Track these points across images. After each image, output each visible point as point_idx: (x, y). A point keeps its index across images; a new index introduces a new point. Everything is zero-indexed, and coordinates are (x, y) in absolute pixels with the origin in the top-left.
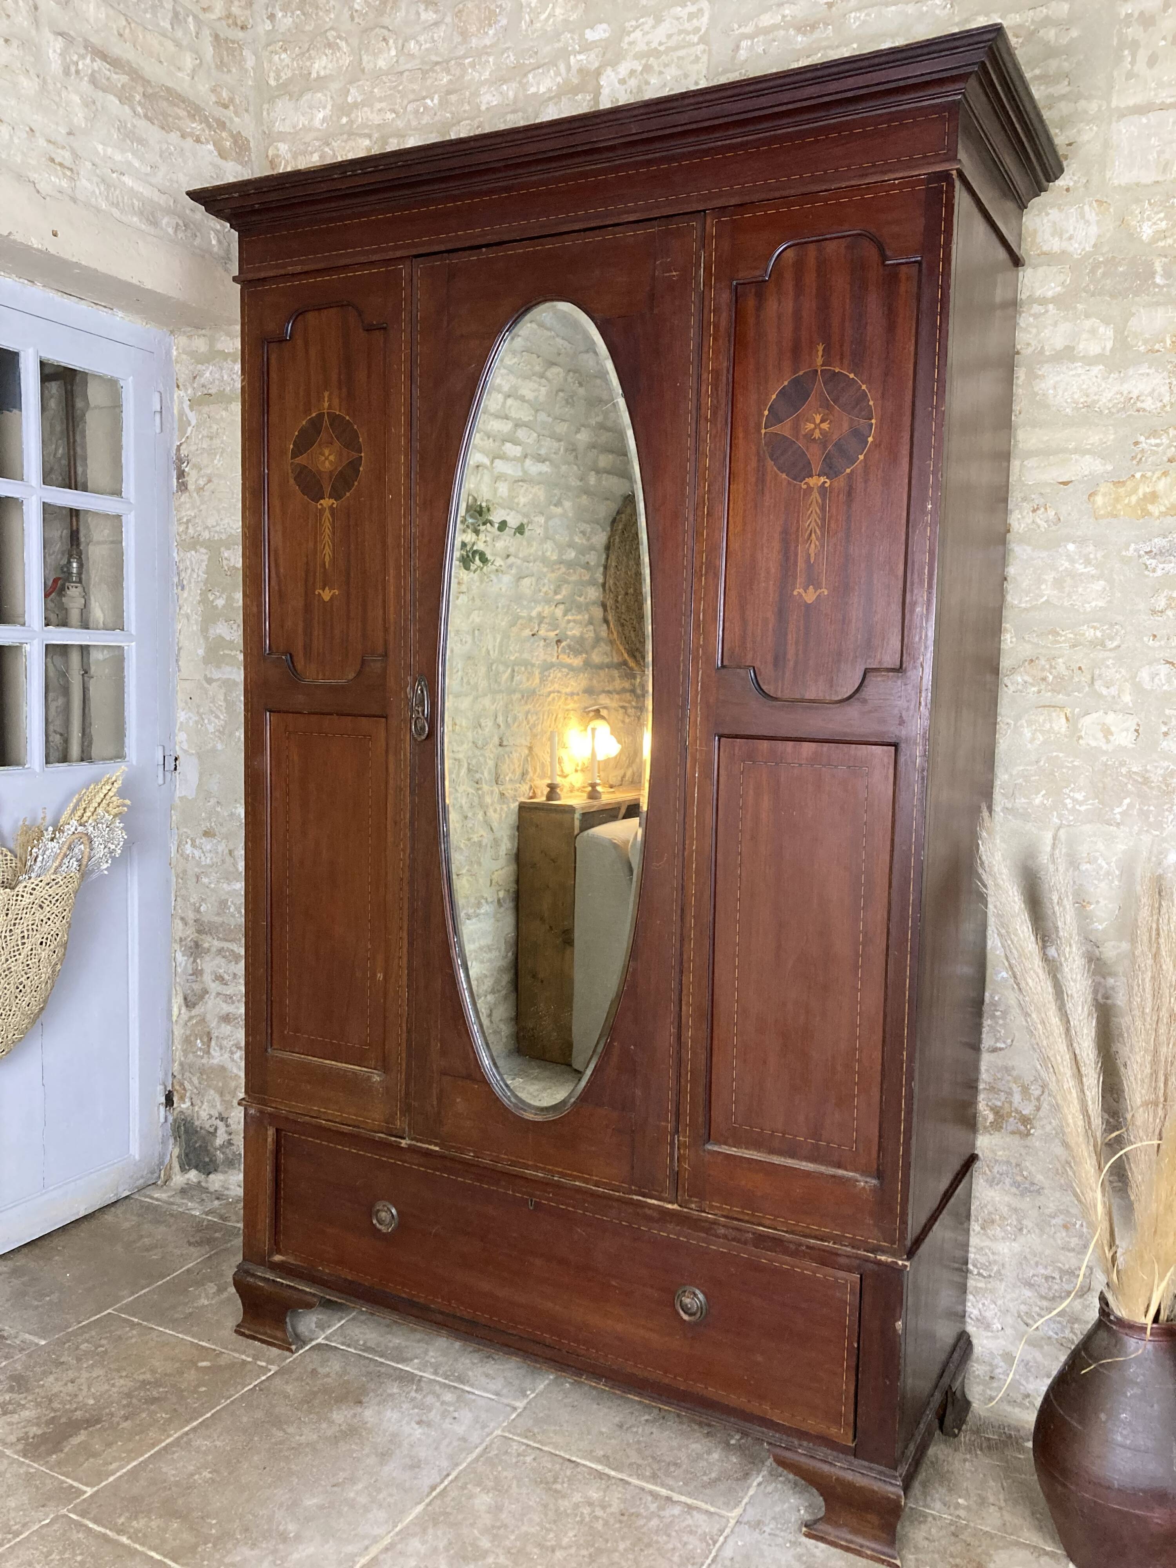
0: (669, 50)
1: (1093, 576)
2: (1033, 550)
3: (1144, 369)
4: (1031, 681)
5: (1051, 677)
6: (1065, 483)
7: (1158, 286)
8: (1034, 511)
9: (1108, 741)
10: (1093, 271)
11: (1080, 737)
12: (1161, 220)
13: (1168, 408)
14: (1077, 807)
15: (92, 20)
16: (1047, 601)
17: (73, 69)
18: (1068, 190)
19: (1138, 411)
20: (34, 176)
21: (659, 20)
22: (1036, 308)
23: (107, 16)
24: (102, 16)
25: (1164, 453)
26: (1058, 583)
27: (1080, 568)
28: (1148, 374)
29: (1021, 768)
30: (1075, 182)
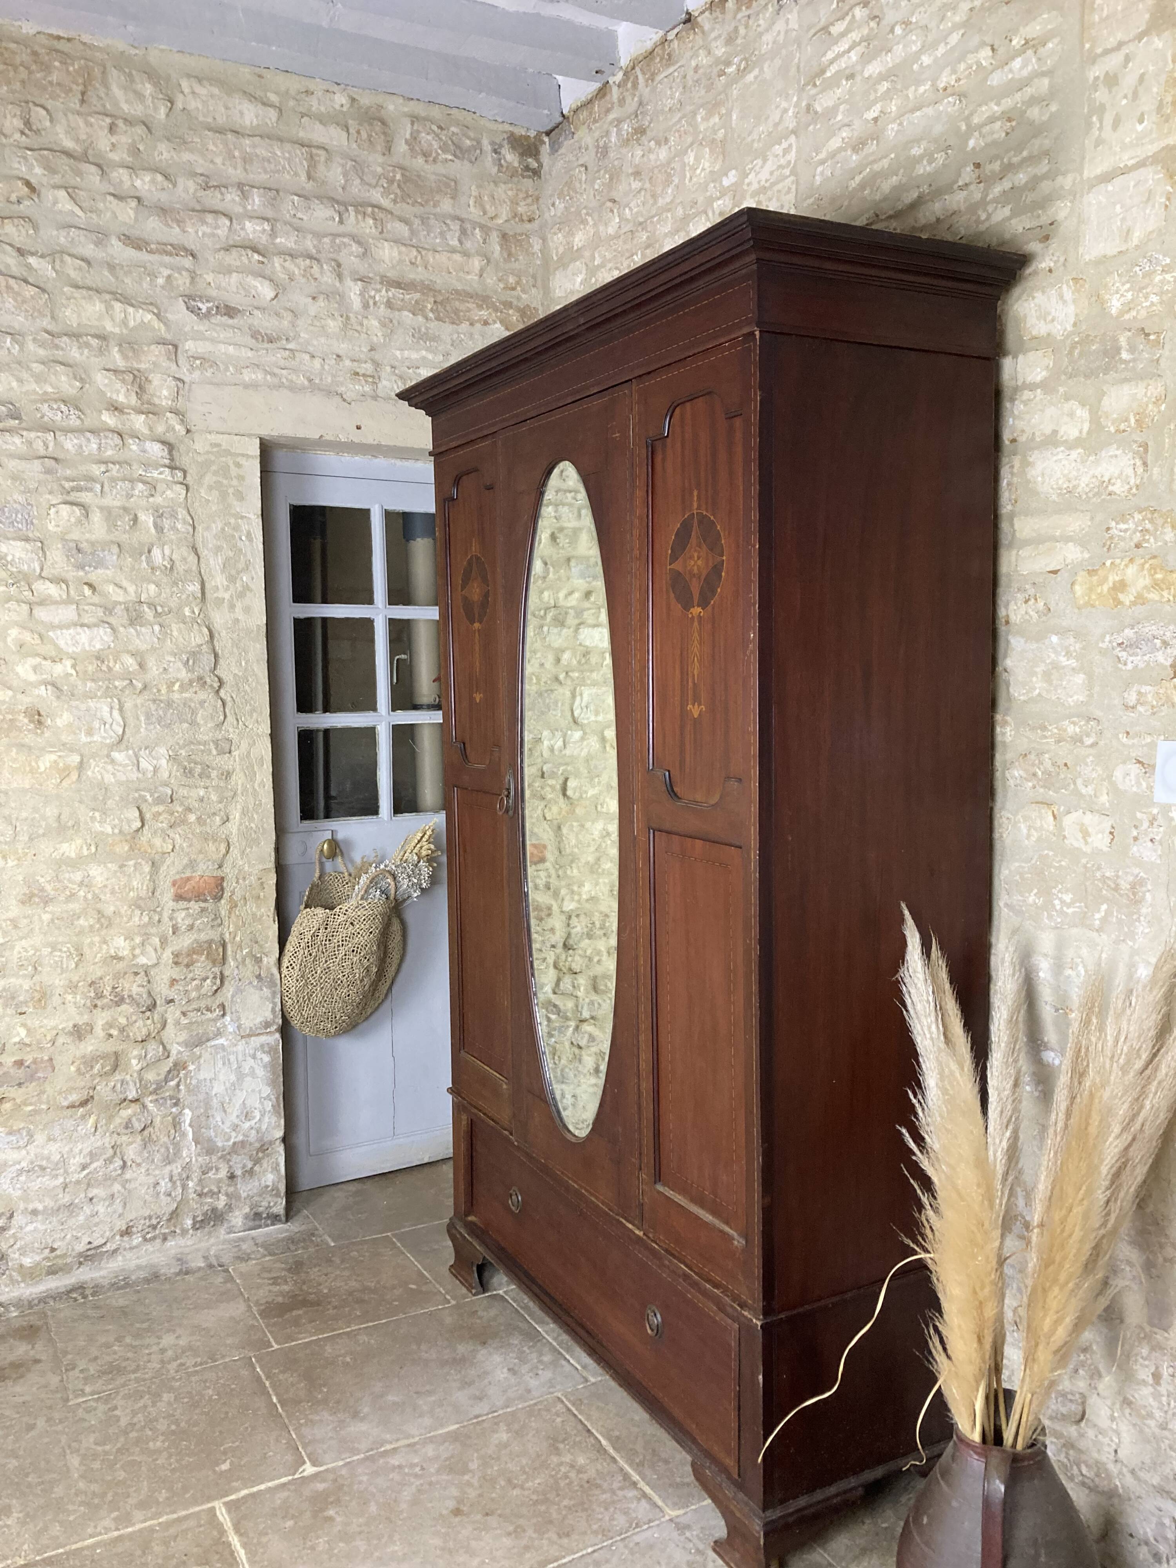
0: (774, 184)
1: (1073, 669)
2: (1026, 642)
3: (1113, 450)
4: (1024, 775)
5: (1040, 773)
6: (1055, 572)
7: (1126, 362)
8: (1026, 602)
9: (1086, 843)
10: (1071, 353)
11: (1065, 837)
12: (1127, 291)
13: (1134, 490)
14: (1065, 909)
15: (387, 260)
16: (1039, 695)
17: (371, 302)
18: (1050, 271)
19: (1110, 494)
20: (342, 389)
21: (765, 160)
22: (1027, 394)
23: (400, 253)
24: (395, 254)
25: (1131, 539)
26: (1047, 676)
27: (1063, 660)
28: (1116, 456)
29: (1017, 864)
30: (1055, 262)
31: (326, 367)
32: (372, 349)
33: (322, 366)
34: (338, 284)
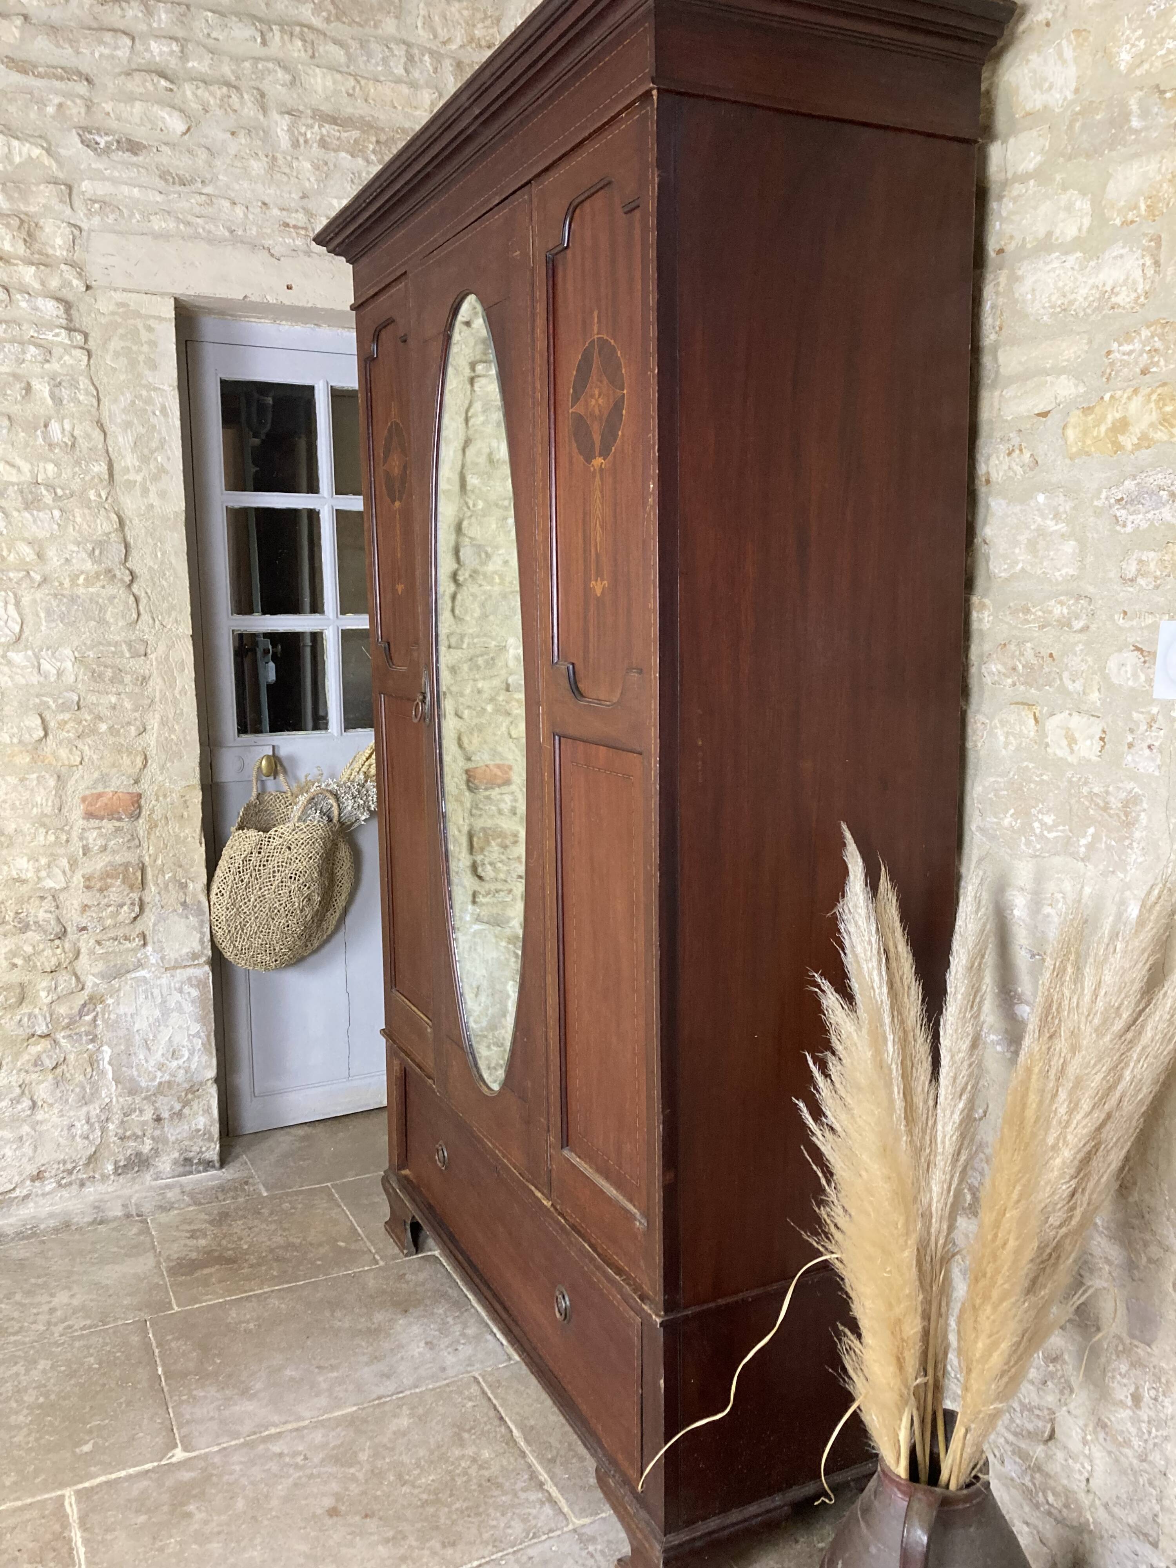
1: (1063, 535)
2: (1008, 504)
3: (1117, 250)
4: (1003, 670)
5: (1020, 667)
6: (1045, 414)
7: (1137, 132)
8: (1009, 454)
9: (1072, 751)
10: (1071, 127)
11: (1047, 745)
12: (1139, 39)
13: (1142, 299)
14: (1045, 833)
15: (320, 90)
16: (1023, 570)
17: (301, 140)
18: (1048, 24)
19: (1113, 308)
20: (268, 243)
22: (1017, 189)
23: (334, 82)
24: (329, 83)
25: (1137, 363)
26: (1032, 546)
27: (1052, 525)
28: (1121, 256)
29: (992, 779)
30: (1054, 12)
31: (251, 217)
32: (304, 197)
33: (246, 215)
34: (261, 117)
